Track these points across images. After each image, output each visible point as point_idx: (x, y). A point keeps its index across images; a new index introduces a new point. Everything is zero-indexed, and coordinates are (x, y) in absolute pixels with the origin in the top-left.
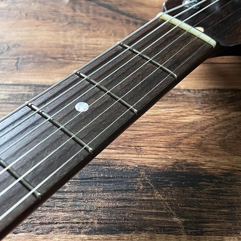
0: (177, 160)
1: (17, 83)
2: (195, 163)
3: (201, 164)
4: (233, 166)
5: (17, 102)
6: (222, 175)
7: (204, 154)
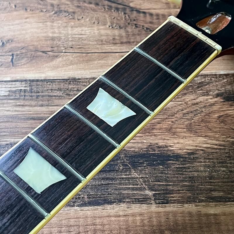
0: (151, 143)
1: (14, 79)
2: (165, 145)
3: (170, 146)
4: (196, 146)
5: (16, 97)
6: (186, 155)
7: (173, 137)
